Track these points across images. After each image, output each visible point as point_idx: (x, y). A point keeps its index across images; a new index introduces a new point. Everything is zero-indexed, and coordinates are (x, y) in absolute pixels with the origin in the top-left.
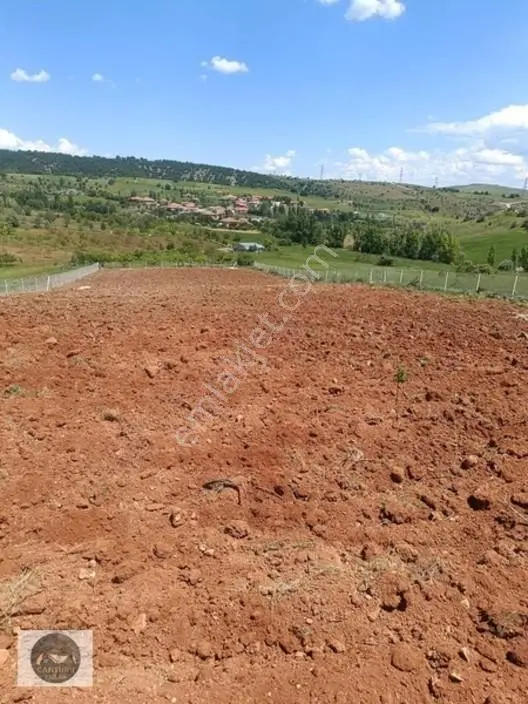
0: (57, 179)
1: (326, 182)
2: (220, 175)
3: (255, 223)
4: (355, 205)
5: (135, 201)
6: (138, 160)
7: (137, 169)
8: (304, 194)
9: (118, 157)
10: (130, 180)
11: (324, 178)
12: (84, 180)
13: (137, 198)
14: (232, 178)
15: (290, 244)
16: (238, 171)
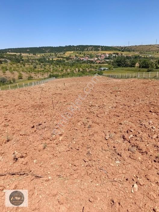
0: (49, 54)
1: (130, 47)
2: (96, 48)
3: (107, 62)
4: (140, 53)
5: (71, 58)
6: (72, 46)
7: (71, 49)
8: (123, 51)
9: (66, 46)
10: (70, 52)
11: (129, 46)
12: (57, 53)
13: (71, 57)
14: (100, 48)
15: (117, 67)
16: (101, 46)
